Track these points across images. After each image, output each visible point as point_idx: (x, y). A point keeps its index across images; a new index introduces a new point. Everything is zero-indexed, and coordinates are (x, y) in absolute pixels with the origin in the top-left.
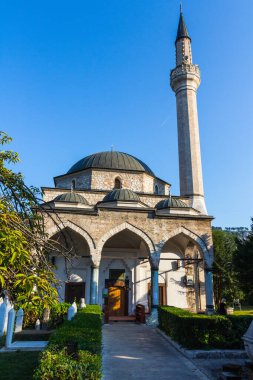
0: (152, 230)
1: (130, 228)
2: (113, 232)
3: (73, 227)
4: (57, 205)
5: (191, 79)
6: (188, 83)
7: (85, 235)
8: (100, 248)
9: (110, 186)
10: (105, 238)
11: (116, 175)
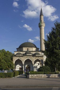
0: (32, 59)
1: (29, 58)
2: (26, 59)
3: (19, 59)
4: (17, 55)
5: (43, 26)
6: (42, 27)
7: (21, 60)
8: (24, 62)
9: (26, 50)
10: (25, 60)
11: (27, 48)
